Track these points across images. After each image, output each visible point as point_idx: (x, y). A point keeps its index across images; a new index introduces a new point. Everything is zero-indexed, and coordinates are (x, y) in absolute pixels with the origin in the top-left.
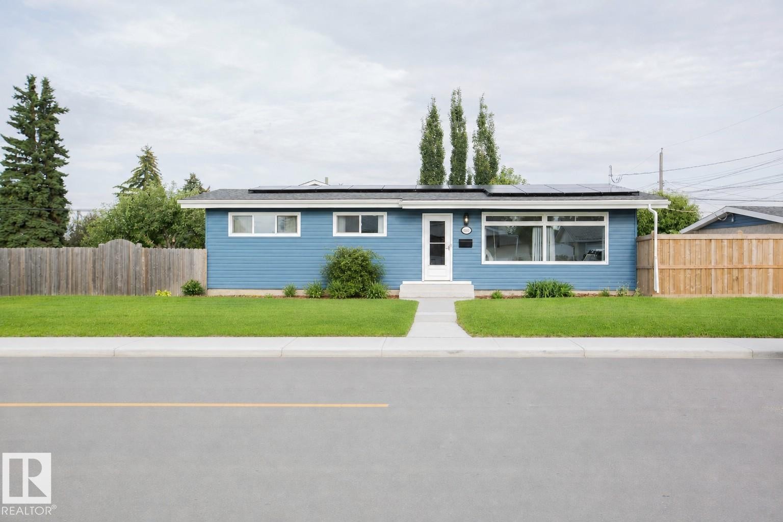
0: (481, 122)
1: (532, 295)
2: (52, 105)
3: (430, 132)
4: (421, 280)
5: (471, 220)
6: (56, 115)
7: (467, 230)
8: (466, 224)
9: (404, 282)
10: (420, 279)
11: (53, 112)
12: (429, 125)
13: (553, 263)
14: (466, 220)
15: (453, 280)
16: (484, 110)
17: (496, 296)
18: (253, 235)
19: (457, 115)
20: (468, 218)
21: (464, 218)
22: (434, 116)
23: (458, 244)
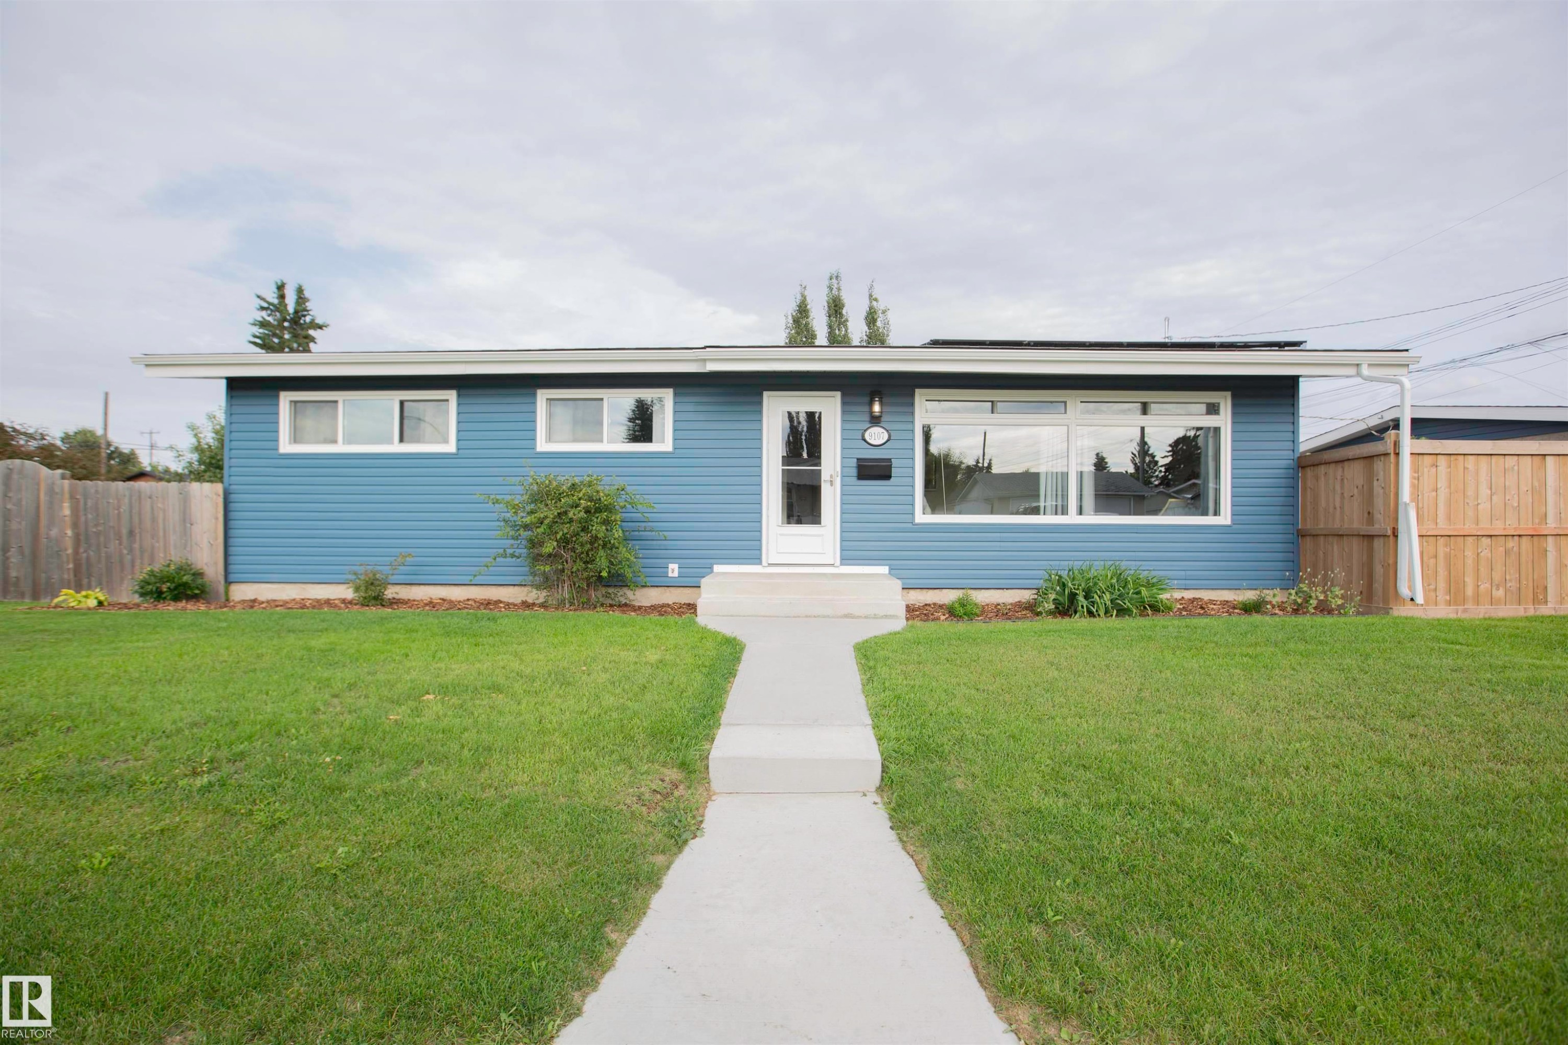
0: (871, 319)
1: (1065, 609)
2: (308, 319)
3: (798, 333)
4: (760, 563)
5: (886, 409)
6: (311, 332)
7: (877, 435)
8: (875, 420)
9: (718, 568)
10: (758, 560)
11: (310, 328)
12: (796, 321)
13: (1092, 519)
14: (877, 408)
15: (841, 564)
16: (874, 303)
17: (960, 611)
18: (340, 448)
19: (836, 308)
20: (882, 404)
21: (871, 404)
22: (803, 310)
23: (854, 472)
